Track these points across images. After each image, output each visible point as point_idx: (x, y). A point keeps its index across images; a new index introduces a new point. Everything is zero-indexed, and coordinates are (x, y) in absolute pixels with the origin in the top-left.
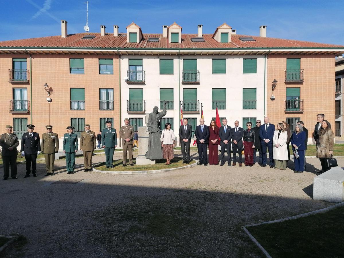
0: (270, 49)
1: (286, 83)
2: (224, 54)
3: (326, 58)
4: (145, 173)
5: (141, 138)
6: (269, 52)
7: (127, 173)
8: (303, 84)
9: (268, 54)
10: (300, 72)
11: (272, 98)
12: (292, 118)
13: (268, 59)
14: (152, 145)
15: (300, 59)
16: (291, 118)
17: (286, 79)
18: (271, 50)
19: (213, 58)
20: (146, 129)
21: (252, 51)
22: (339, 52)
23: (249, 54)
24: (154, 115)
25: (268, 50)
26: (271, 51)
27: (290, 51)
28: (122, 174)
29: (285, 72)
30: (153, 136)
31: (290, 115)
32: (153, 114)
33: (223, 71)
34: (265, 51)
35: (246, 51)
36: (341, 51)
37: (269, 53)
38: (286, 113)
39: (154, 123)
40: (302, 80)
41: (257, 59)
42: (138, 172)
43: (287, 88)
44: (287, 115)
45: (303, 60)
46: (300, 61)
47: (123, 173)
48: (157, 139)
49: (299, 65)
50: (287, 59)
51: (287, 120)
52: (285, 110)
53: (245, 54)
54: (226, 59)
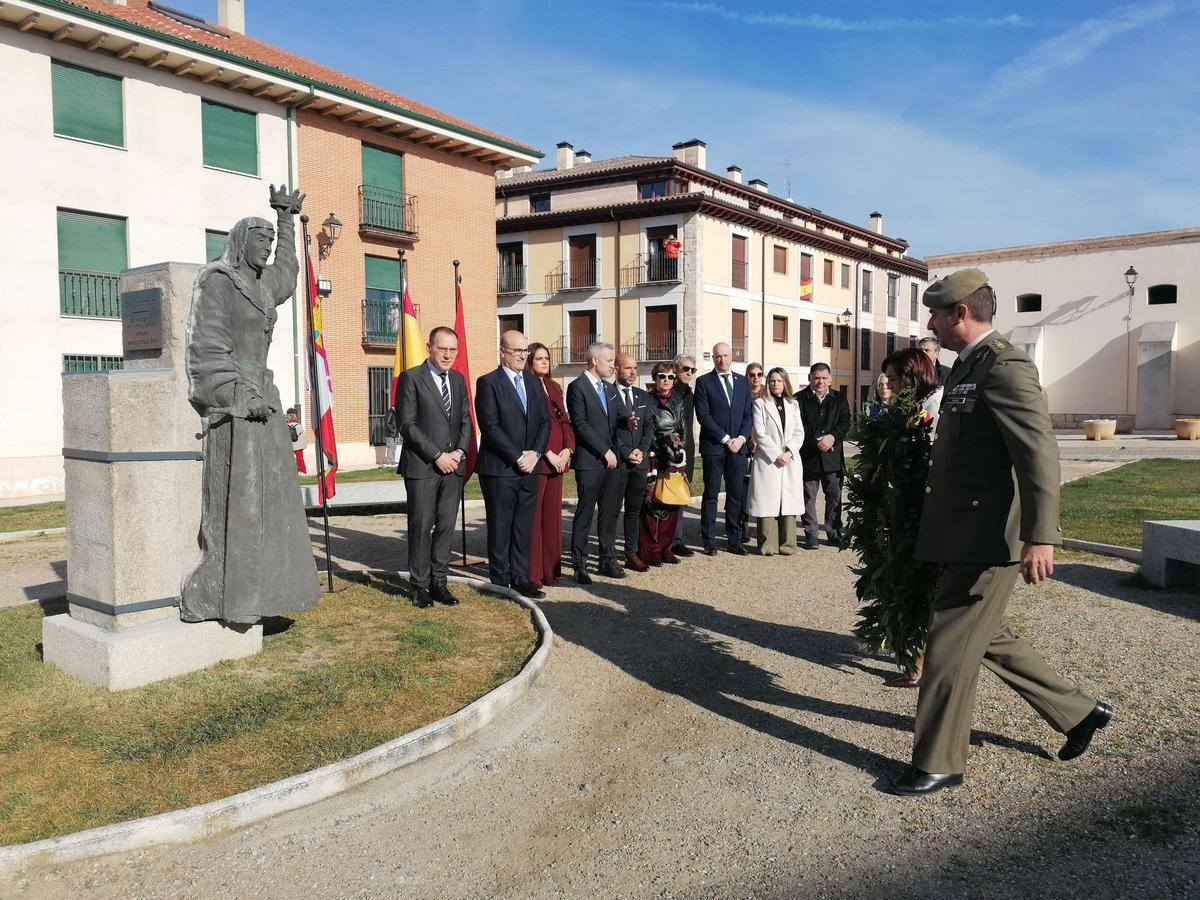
0: (316, 88)
1: (365, 236)
2: (114, 54)
3: (474, 173)
4: (439, 745)
5: (136, 467)
6: (311, 98)
7: (297, 799)
8: (413, 249)
9: (298, 108)
10: (402, 204)
11: (321, 287)
12: (386, 369)
13: (298, 126)
14: (253, 510)
15: (401, 154)
16: (382, 369)
17: (362, 222)
18: (317, 93)
19: (55, 56)
20: (174, 392)
21: (247, 76)
22: (509, 159)
23: (225, 85)
24: (243, 279)
25: (306, 89)
26: (318, 98)
27: (380, 117)
28: (245, 817)
29: (360, 193)
30: (257, 441)
31: (379, 356)
32: (234, 275)
33: (111, 134)
34: (295, 91)
35: (222, 69)
36: (513, 158)
37: (306, 103)
38: (368, 349)
39: (251, 346)
40: (410, 233)
41: (254, 114)
42: (389, 755)
43: (366, 255)
44: (371, 356)
45: (411, 161)
46: (402, 165)
47: (257, 804)
48: (280, 464)
49: (401, 176)
50: (364, 144)
51: (370, 373)
52: (363, 339)
53: (212, 78)
54: (120, 79)
